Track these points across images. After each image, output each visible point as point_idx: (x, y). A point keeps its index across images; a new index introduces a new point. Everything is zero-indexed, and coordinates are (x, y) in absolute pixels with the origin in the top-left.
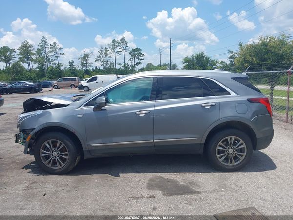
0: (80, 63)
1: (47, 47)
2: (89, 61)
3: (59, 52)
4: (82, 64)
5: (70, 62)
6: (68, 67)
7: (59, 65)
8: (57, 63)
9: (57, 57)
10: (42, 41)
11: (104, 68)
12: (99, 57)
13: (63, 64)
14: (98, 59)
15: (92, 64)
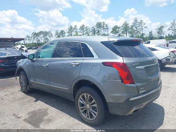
0: (157, 32)
1: (137, 23)
2: (163, 31)
3: (143, 26)
4: (158, 33)
5: (149, 32)
6: (148, 35)
7: (143, 35)
8: (142, 33)
9: (142, 29)
10: (135, 20)
11: (174, 35)
12: (172, 27)
13: (145, 34)
14: (170, 28)
15: (165, 33)
